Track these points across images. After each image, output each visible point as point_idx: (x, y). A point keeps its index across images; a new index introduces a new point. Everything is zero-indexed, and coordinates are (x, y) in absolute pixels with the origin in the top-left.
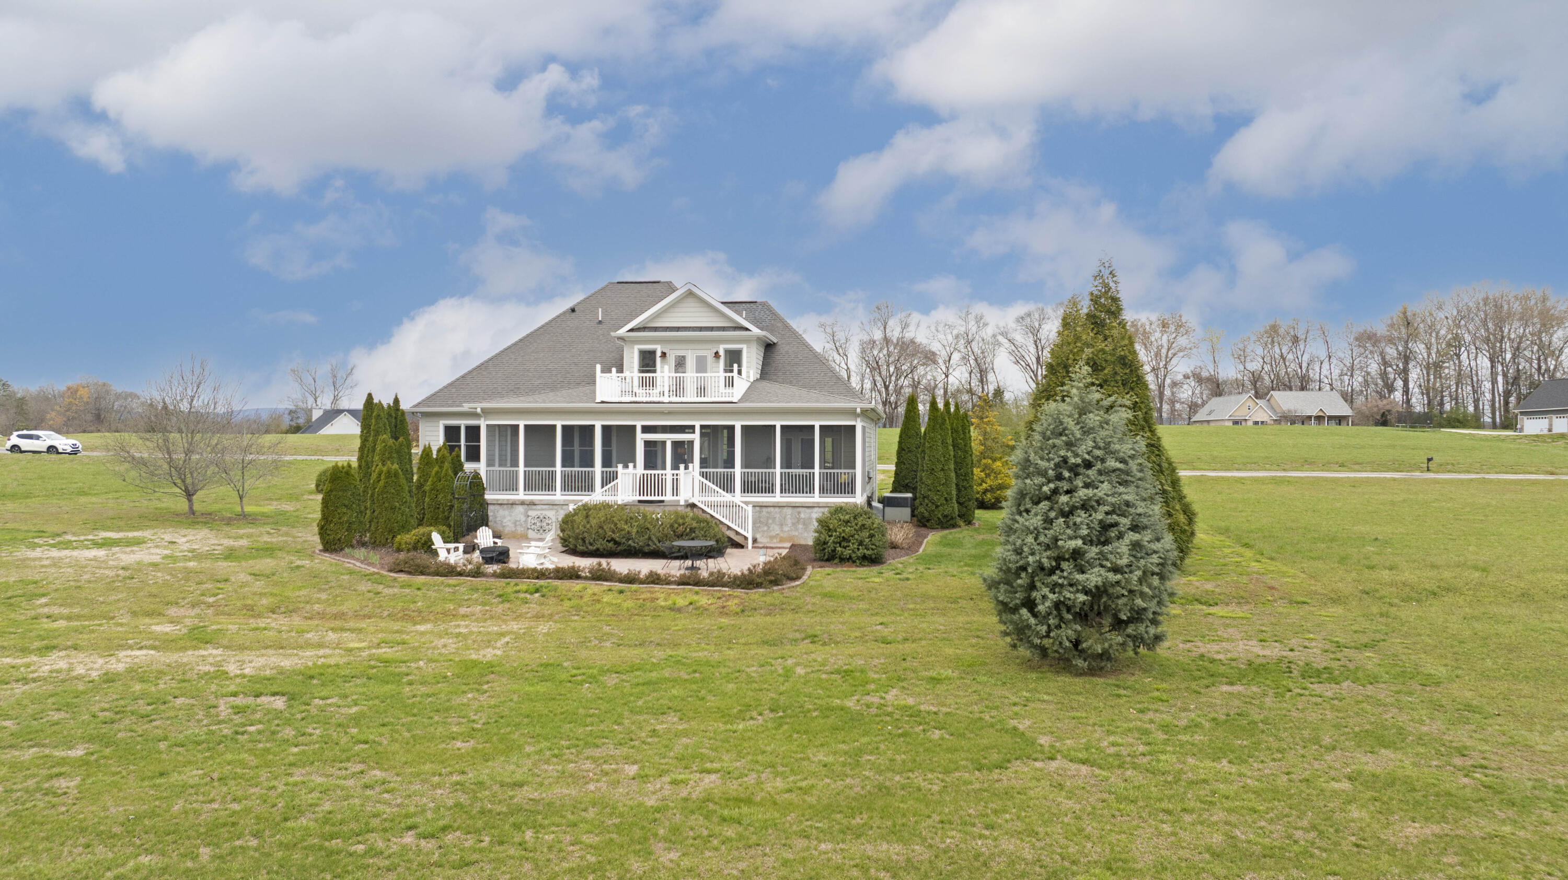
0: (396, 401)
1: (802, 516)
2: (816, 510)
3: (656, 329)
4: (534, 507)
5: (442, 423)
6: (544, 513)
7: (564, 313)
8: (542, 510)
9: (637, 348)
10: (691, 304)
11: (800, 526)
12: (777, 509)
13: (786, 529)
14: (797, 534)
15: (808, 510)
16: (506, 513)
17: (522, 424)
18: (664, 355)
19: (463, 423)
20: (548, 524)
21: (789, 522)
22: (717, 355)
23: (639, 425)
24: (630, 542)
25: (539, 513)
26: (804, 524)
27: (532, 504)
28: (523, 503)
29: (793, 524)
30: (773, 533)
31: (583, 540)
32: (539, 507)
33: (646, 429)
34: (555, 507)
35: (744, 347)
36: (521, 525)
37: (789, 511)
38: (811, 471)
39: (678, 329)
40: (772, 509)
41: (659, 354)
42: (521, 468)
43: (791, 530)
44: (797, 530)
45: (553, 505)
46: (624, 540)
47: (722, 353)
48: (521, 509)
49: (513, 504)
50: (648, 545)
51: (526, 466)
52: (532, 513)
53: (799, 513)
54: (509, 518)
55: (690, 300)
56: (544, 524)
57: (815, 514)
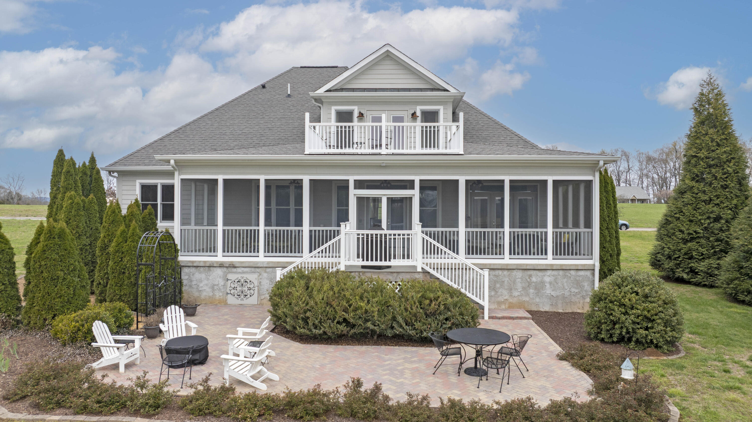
0: (93, 160)
1: (534, 279)
2: (549, 273)
3: (353, 90)
4: (234, 270)
5: (138, 183)
6: (245, 276)
7: (256, 89)
8: (243, 273)
9: (334, 109)
10: (388, 66)
11: (532, 291)
12: (506, 272)
13: (516, 294)
14: (526, 299)
15: (540, 274)
16: (203, 276)
17: (220, 178)
18: (361, 115)
19: (159, 182)
20: (250, 289)
21: (519, 286)
22: (414, 115)
23: (351, 179)
24: (369, 324)
25: (239, 276)
26: (536, 288)
27: (232, 266)
28: (221, 265)
29: (524, 288)
30: (501, 299)
31: (305, 320)
32: (239, 270)
33: (360, 184)
34: (257, 270)
35: (441, 109)
36: (220, 290)
37: (519, 274)
38: (544, 230)
39: (376, 90)
40: (500, 272)
41: (356, 114)
42: (220, 227)
43: (522, 295)
44: (528, 295)
45: (255, 267)
46: (360, 322)
47: (419, 114)
48: (219, 272)
49: (210, 266)
50: (392, 328)
51: (225, 224)
52: (232, 277)
53: (530, 276)
54: (205, 282)
55: (388, 62)
56: (246, 289)
57: (548, 277)
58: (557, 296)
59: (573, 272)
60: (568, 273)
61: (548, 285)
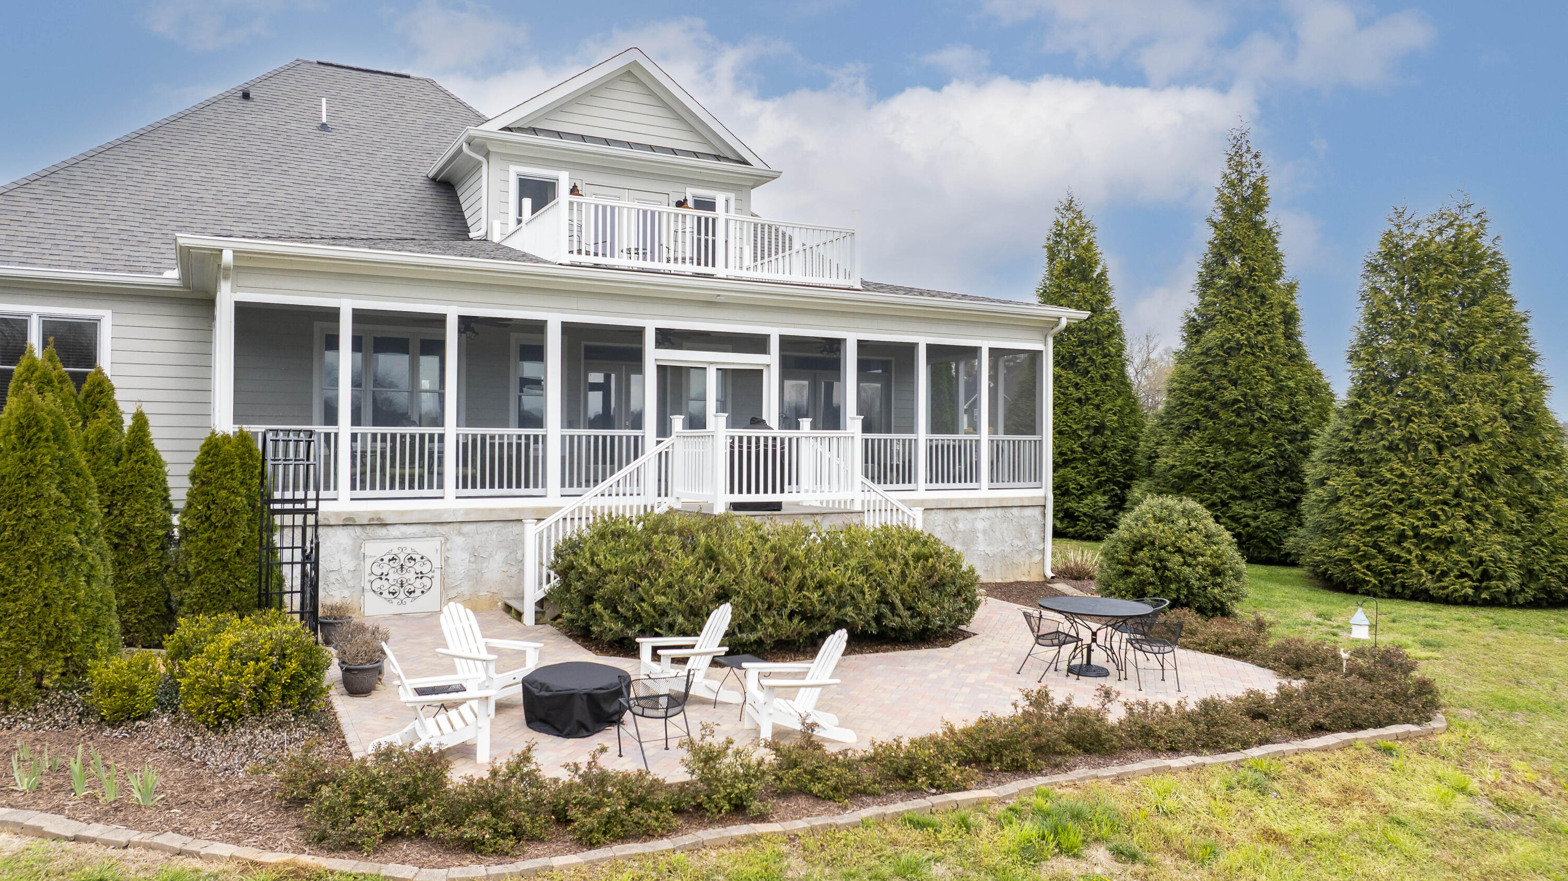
4: (382, 532)
6: (410, 545)
7: (225, 98)
9: (515, 171)
15: (970, 515)
17: (347, 306)
18: (574, 191)
19: (29, 311)
22: (682, 205)
23: (650, 327)
27: (379, 522)
28: (348, 522)
32: (394, 531)
33: (666, 338)
34: (440, 529)
36: (343, 582)
39: (606, 142)
42: (345, 428)
45: (434, 523)
47: (690, 203)
48: (342, 538)
52: (376, 549)
57: (981, 521)
58: (994, 555)
59: (1015, 511)
60: (1008, 513)
61: (980, 535)
